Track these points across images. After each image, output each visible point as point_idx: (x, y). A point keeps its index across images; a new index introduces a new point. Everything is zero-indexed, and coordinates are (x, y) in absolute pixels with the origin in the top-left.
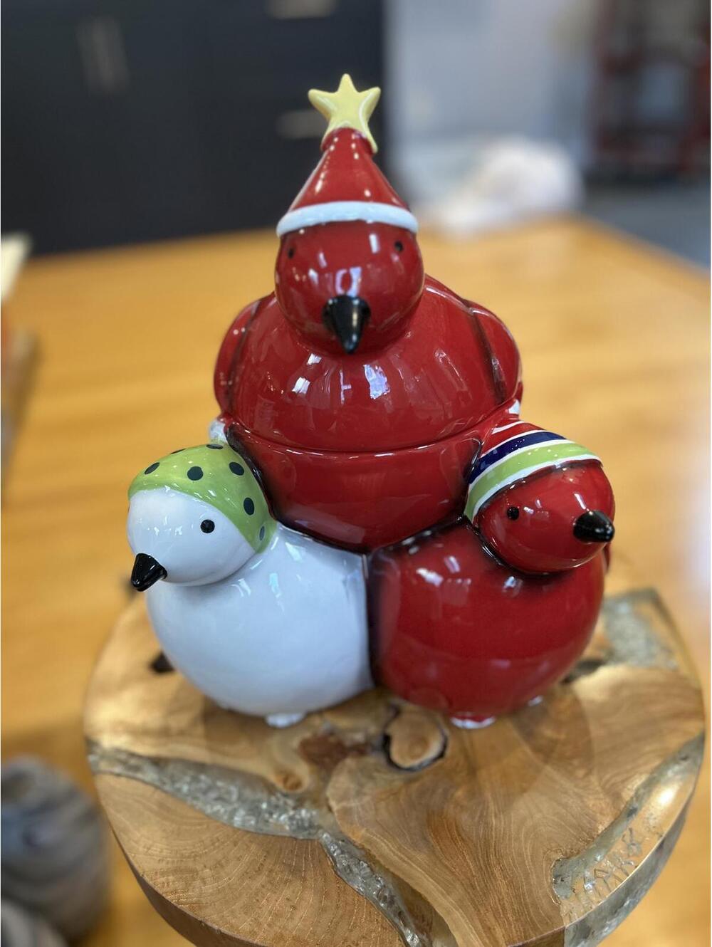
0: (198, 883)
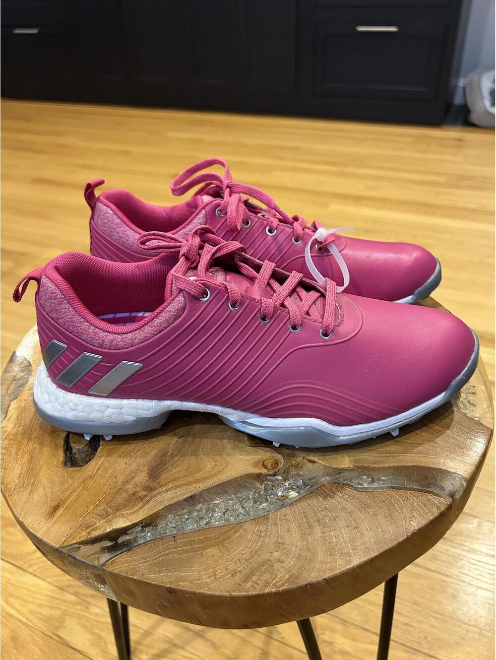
0: (277, 566)
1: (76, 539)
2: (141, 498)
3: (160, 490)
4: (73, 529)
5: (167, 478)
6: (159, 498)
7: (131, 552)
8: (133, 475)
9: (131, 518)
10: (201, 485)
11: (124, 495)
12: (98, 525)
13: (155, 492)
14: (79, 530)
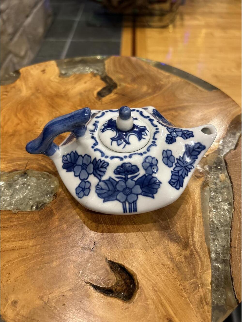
1: (208, 316)
2: (192, 255)
3: (190, 240)
4: (199, 315)
5: (182, 231)
6: (197, 243)
7: (234, 279)
8: (168, 252)
9: (206, 268)
10: (197, 215)
11: (184, 265)
12: (202, 294)
13: (191, 244)
14: (201, 310)
